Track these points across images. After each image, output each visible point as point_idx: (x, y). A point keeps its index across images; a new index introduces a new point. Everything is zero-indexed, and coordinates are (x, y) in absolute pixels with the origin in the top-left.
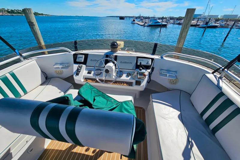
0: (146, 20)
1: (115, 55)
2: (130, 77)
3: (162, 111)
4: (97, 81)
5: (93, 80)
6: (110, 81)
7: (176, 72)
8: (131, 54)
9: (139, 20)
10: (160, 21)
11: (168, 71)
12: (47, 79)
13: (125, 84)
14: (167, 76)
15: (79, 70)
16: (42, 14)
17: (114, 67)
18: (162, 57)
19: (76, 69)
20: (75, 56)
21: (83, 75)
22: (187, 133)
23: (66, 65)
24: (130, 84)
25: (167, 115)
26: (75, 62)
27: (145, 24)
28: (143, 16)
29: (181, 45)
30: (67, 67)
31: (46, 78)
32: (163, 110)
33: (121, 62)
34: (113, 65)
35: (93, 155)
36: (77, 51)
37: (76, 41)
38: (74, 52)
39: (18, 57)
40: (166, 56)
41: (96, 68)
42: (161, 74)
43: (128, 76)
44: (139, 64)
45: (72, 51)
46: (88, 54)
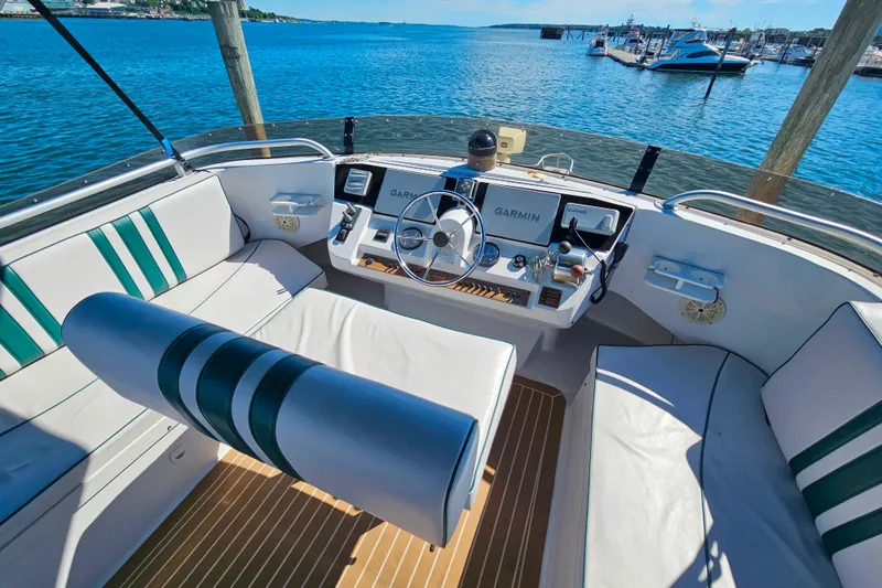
0: (654, 41)
1: (479, 180)
2: (523, 270)
3: (625, 419)
4: (401, 268)
5: (390, 264)
6: (450, 277)
7: (719, 273)
8: (542, 181)
9: (622, 40)
10: (713, 48)
11: (687, 266)
12: (248, 241)
13: (500, 296)
14: (678, 286)
15: (349, 222)
16: (272, 16)
17: (468, 228)
18: (668, 208)
19: (340, 220)
20: (342, 171)
21: (359, 242)
22: (710, 521)
23: (309, 203)
24: (518, 296)
25: (643, 435)
26: (340, 195)
27: (643, 60)
28: (641, 27)
29: (784, 161)
30: (310, 209)
31: (247, 238)
32: (633, 417)
33: (499, 212)
34: (467, 216)
35: (354, 513)
36: (351, 157)
37: (349, 119)
38: (339, 160)
39: (170, 161)
40: (688, 205)
41: (404, 221)
42: (651, 274)
43: (515, 266)
44: (565, 224)
45: (335, 153)
46: (385, 169)
